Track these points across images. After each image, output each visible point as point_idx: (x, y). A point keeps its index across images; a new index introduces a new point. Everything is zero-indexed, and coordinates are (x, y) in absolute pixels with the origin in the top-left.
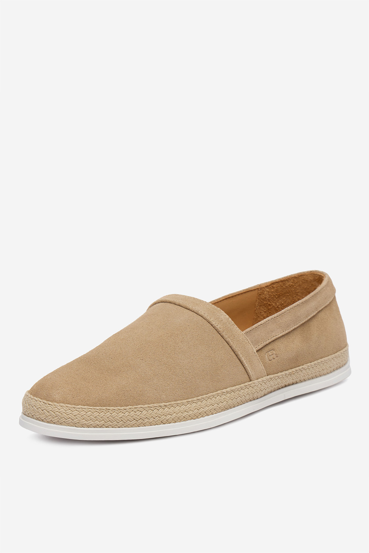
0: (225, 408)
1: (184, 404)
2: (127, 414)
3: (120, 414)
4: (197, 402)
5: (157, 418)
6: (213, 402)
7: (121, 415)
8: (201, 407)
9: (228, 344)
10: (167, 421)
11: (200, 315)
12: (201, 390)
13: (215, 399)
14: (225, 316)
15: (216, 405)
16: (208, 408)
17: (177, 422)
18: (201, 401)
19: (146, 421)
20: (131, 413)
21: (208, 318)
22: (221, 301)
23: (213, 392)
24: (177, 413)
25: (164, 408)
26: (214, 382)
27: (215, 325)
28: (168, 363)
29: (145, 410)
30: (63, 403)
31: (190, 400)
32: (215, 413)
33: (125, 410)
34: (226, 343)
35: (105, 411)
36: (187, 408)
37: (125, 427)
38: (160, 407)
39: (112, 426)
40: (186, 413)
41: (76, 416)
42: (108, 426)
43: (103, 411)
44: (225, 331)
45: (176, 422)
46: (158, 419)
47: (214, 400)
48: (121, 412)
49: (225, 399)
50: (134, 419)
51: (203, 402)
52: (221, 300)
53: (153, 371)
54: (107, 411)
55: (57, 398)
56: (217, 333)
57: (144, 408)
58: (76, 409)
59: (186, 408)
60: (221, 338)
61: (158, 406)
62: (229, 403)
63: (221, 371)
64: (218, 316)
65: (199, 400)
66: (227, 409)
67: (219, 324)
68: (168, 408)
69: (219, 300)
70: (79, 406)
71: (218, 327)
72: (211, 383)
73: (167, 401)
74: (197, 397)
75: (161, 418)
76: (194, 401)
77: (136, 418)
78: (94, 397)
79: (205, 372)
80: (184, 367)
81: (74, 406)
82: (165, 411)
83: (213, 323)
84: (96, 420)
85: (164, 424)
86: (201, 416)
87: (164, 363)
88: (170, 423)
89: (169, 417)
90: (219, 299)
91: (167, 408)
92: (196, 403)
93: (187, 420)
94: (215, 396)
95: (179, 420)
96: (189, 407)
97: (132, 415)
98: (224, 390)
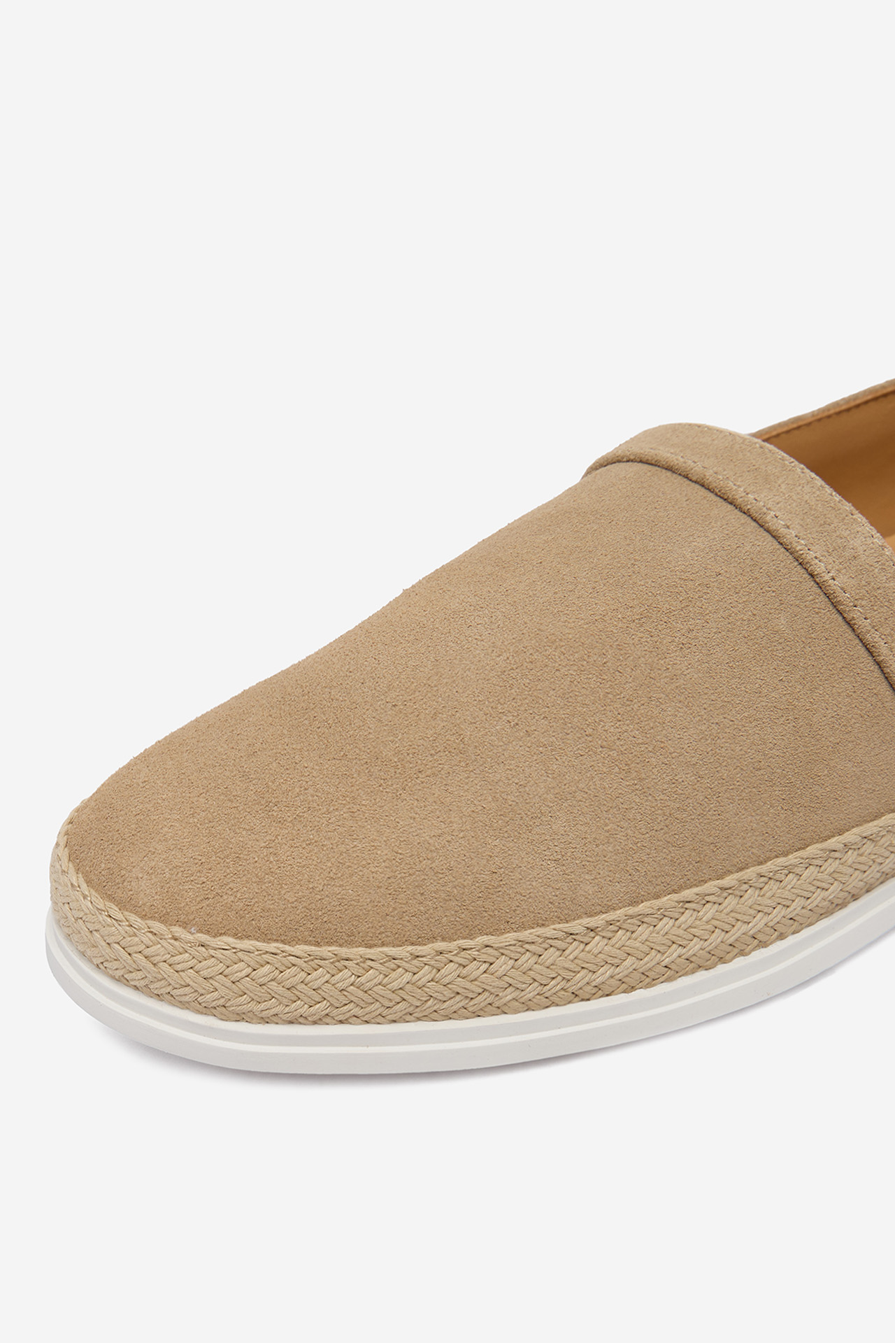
0: (834, 905)
1: (666, 913)
2: (425, 974)
3: (393, 975)
4: (720, 900)
5: (553, 982)
6: (786, 894)
7: (400, 978)
8: (739, 916)
9: (871, 653)
10: (595, 990)
11: (768, 531)
12: (739, 846)
13: (795, 880)
14: (869, 541)
15: (799, 902)
16: (766, 919)
17: (637, 986)
18: (737, 892)
19: (509, 997)
20: (443, 971)
21: (799, 547)
22: (858, 406)
23: (785, 854)
24: (641, 955)
25: (586, 939)
26: (795, 809)
27: (827, 577)
28: (618, 743)
29: (503, 954)
30: (164, 919)
31: (688, 894)
32: (793, 933)
33: (415, 962)
34: (863, 649)
35: (332, 963)
36: (681, 932)
37: (419, 1019)
38: (569, 939)
39: (364, 1019)
40: (675, 952)
41: (211, 981)
42: (346, 1020)
43: (322, 963)
44: (864, 603)
45: (633, 988)
46: (559, 987)
47: (793, 883)
48: (399, 967)
49: (836, 875)
50: (458, 993)
51: (746, 896)
52: (858, 402)
53: (553, 778)
54: (337, 964)
55: (142, 895)
56: (831, 608)
57: (502, 948)
58: (212, 952)
59: (675, 931)
60: (846, 627)
61: (560, 934)
62: (851, 886)
63: (832, 764)
64: (839, 541)
65: (730, 891)
66: (839, 907)
67: (844, 571)
68: (603, 937)
69: (853, 404)
70: (225, 938)
71: (834, 586)
72: (783, 816)
73: (599, 908)
74: (720, 877)
75: (570, 983)
76: (707, 898)
77: (465, 988)
78: (291, 897)
79: (762, 772)
80: (681, 758)
81: (203, 937)
82: (589, 952)
83: (819, 568)
84: (295, 998)
85: (583, 1000)
86: (736, 951)
87: (605, 743)
88: (607, 995)
89: (604, 974)
90: (855, 397)
91: (597, 938)
92: (716, 906)
93: (679, 974)
94: (797, 870)
95: (648, 980)
96: (689, 923)
97: (446, 980)
98: (833, 842)
